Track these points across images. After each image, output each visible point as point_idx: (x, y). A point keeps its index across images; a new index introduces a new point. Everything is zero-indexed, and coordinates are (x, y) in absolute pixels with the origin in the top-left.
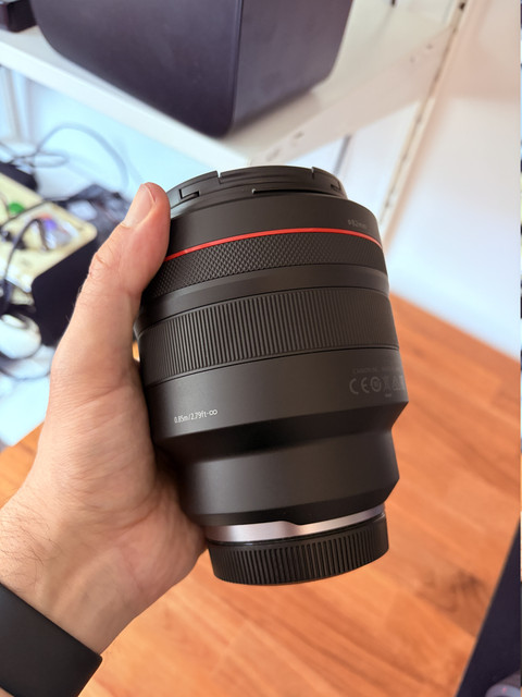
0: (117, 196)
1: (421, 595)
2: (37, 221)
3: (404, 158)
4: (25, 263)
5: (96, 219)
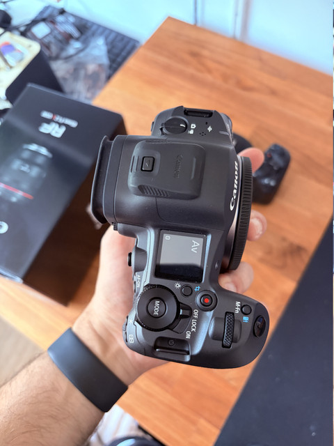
1: (262, 260)
5: (50, 33)
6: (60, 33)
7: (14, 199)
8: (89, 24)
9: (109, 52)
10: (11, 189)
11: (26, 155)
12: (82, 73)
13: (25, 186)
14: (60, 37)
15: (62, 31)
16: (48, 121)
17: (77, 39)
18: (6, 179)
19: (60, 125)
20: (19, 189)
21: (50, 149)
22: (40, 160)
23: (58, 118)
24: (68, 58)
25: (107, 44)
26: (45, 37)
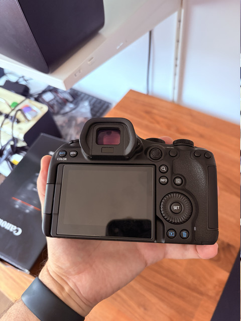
2: (20, 110)
4: (20, 129)
5: (54, 99)
6: (60, 98)
7: (27, 211)
8: (79, 93)
9: (92, 110)
10: (25, 204)
12: (74, 123)
13: (35, 202)
14: (60, 101)
15: (62, 97)
17: (71, 102)
18: (23, 197)
20: (31, 204)
24: (65, 114)
25: (90, 105)
26: (51, 101)
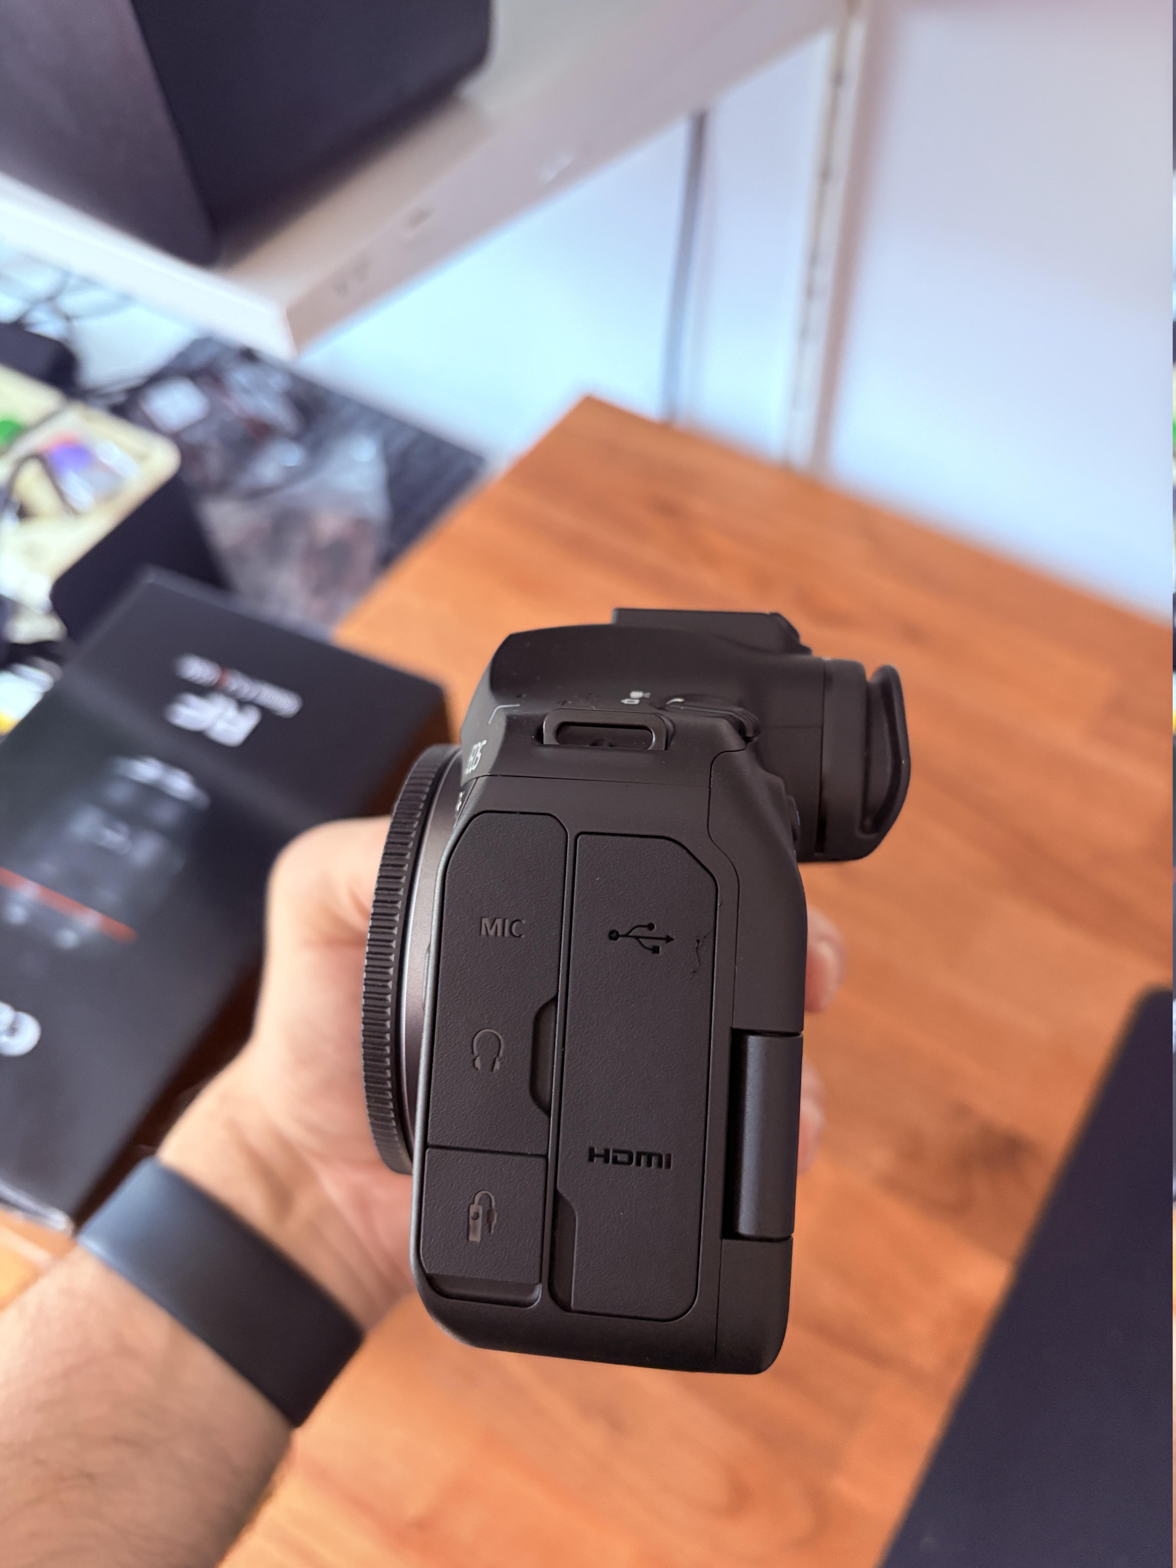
0: (249, 356)
1: (890, 1184)
2: (39, 457)
3: (825, 174)
4: (32, 552)
5: (208, 418)
7: (68, 938)
8: (332, 401)
9: (393, 482)
10: (60, 903)
11: (119, 794)
12: (298, 541)
13: (109, 895)
14: (235, 432)
15: (243, 414)
16: (203, 690)
17: (291, 438)
18: (48, 867)
19: (242, 704)
20: (88, 902)
21: (199, 780)
22: (166, 814)
23: (238, 683)
24: (256, 494)
25: (388, 459)
26: (190, 427)
